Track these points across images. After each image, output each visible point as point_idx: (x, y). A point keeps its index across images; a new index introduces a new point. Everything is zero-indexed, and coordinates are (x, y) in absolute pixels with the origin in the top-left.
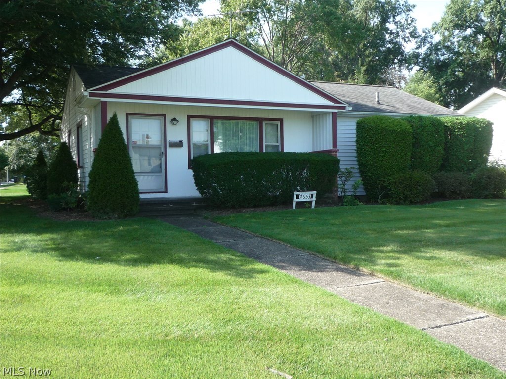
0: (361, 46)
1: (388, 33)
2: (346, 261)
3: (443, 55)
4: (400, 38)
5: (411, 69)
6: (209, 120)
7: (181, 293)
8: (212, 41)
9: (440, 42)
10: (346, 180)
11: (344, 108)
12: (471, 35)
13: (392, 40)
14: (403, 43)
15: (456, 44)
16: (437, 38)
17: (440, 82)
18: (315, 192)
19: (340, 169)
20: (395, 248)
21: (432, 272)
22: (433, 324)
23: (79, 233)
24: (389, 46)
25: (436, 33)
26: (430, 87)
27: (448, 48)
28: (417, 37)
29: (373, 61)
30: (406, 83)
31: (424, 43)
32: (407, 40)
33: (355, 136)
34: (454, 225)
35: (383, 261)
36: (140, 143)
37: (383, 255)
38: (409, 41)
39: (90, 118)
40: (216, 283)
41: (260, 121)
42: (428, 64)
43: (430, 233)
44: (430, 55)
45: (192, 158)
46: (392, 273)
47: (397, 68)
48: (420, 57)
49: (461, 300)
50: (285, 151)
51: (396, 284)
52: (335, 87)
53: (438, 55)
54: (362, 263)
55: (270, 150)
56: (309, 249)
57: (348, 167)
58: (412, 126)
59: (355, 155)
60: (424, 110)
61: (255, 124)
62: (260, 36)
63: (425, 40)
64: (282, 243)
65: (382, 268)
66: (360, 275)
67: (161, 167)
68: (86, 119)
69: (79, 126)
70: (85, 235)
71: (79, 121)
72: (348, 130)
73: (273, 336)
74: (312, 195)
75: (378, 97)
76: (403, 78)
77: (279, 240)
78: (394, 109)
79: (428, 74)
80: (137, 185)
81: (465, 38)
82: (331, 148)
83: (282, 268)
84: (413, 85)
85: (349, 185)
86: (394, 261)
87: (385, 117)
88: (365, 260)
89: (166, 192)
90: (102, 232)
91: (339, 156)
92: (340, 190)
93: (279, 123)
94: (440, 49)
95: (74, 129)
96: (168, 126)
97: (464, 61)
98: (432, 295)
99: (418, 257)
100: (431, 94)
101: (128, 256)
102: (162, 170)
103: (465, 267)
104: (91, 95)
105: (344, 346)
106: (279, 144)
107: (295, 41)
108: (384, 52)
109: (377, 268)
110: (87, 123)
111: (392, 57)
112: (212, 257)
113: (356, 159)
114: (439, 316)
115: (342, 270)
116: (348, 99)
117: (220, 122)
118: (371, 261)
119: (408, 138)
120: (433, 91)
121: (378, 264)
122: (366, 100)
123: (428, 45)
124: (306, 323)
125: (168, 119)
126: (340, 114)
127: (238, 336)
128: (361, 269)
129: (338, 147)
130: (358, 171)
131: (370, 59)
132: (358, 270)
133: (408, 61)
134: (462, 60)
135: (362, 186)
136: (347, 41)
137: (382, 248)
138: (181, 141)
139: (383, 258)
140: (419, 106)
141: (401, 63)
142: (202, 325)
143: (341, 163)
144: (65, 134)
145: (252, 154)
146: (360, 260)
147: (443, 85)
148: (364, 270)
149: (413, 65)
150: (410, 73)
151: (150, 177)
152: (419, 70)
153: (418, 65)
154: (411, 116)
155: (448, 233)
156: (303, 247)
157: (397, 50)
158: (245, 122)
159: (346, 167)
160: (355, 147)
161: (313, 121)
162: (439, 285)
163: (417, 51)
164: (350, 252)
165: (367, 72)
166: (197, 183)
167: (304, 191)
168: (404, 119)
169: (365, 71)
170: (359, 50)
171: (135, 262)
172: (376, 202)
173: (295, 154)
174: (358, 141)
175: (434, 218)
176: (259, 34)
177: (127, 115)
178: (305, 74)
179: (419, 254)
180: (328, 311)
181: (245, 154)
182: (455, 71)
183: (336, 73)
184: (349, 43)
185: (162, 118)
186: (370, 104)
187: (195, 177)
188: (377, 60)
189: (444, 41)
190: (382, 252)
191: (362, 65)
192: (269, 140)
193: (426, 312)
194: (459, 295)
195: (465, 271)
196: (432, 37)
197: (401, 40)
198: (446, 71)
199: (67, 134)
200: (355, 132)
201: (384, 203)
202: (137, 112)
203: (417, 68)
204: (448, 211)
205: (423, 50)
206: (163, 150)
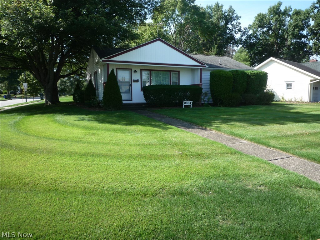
0: (216, 35)
1: (228, 30)
2: (202, 126)
3: (253, 40)
4: (234, 32)
5: (238, 46)
6: (149, 71)
7: (145, 134)
8: (148, 34)
9: (251, 34)
10: (205, 97)
11: (205, 66)
12: (266, 31)
13: (230, 33)
14: (235, 34)
15: (259, 35)
16: (250, 32)
17: (251, 53)
18: (192, 102)
19: (202, 92)
20: (220, 122)
21: (232, 129)
22: (228, 143)
23: (102, 115)
24: (228, 35)
25: (250, 30)
26: (246, 55)
27: (255, 37)
28: (241, 32)
29: (221, 42)
30: (236, 53)
31: (244, 34)
32: (237, 33)
33: (209, 78)
34: (245, 114)
35: (215, 126)
36: (121, 80)
37: (215, 124)
38: (238, 33)
39: (101, 70)
40: (157, 131)
41: (170, 71)
42: (246, 44)
43: (235, 117)
44: (247, 40)
45: (142, 87)
46: (217, 129)
47: (232, 46)
48: (243, 41)
49: (239, 137)
50: (180, 84)
51: (219, 133)
52: (202, 57)
53: (250, 40)
54: (208, 126)
55: (174, 84)
56: (189, 121)
57: (206, 91)
58: (233, 75)
59: (209, 86)
60: (239, 67)
61: (168, 73)
62: (170, 32)
63: (245, 33)
64: (179, 120)
65: (214, 128)
66: (206, 130)
67: (130, 90)
68: (99, 70)
69: (96, 73)
70: (105, 116)
71: (95, 71)
72: (206, 76)
73: (176, 144)
74: (191, 102)
75: (220, 62)
76: (234, 50)
77: (178, 118)
78: (226, 67)
79: (245, 49)
80: (122, 97)
81: (263, 33)
82: (199, 83)
83: (179, 127)
84: (238, 54)
85: (206, 99)
86: (219, 126)
87: (222, 70)
88: (208, 125)
89: (132, 100)
90: (111, 115)
91: (203, 87)
92: (202, 101)
93: (178, 73)
94: (252, 37)
95: (93, 74)
96: (133, 74)
97: (262, 43)
98: (230, 136)
99: (228, 125)
100: (246, 58)
101: (123, 123)
102: (130, 91)
103: (244, 128)
104: (103, 61)
105: (198, 147)
106: (178, 81)
107: (185, 34)
108: (226, 38)
109: (213, 128)
110: (100, 72)
111: (229, 40)
112: (153, 123)
113: (209, 88)
114: (231, 141)
115: (200, 129)
116: (207, 62)
117: (153, 72)
118: (211, 126)
119: (231, 79)
120: (247, 57)
121: (213, 127)
122: (215, 63)
123: (246, 35)
124: (187, 142)
125: (133, 71)
126: (204, 69)
127: (165, 144)
128: (207, 128)
129: (202, 83)
130: (210, 93)
131: (219, 41)
132: (206, 128)
133: (237, 42)
134: (261, 42)
135: (212, 99)
136: (209, 34)
137: (215, 122)
138: (138, 80)
139: (215, 125)
140: (237, 65)
141: (233, 44)
142: (154, 141)
143: (203, 89)
144: (88, 76)
145: (167, 85)
146: (207, 125)
147: (252, 54)
148: (208, 128)
149: (239, 45)
150: (237, 48)
151: (125, 94)
152: (241, 47)
153: (241, 44)
154: (233, 70)
155: (242, 117)
156: (187, 121)
157: (232, 37)
158: (164, 72)
159: (205, 91)
160: (209, 83)
161: (192, 72)
162: (233, 133)
163: (241, 38)
164: (203, 123)
165: (218, 47)
166: (145, 97)
167: (188, 101)
168: (230, 71)
169: (217, 47)
170: (215, 37)
171: (126, 125)
172: (217, 106)
173: (184, 86)
174: (210, 81)
175: (238, 112)
176: (169, 31)
177: (116, 69)
178: (190, 48)
179: (229, 123)
180: (194, 139)
181: (164, 86)
182: (258, 48)
183: (203, 48)
184: (210, 34)
185: (130, 70)
186: (216, 65)
187: (144, 94)
188: (223, 42)
189: (254, 33)
190: (215, 123)
191: (215, 44)
192: (174, 80)
193: (227, 140)
194: (239, 136)
195: (243, 129)
196: (248, 32)
197: (234, 33)
198: (254, 47)
199: (89, 76)
200: (209, 76)
201: (220, 106)
202: (120, 67)
203: (241, 46)
204: (245, 110)
205: (244, 38)
206: (131, 83)
